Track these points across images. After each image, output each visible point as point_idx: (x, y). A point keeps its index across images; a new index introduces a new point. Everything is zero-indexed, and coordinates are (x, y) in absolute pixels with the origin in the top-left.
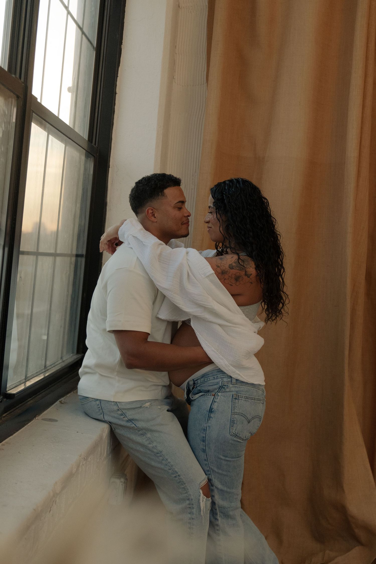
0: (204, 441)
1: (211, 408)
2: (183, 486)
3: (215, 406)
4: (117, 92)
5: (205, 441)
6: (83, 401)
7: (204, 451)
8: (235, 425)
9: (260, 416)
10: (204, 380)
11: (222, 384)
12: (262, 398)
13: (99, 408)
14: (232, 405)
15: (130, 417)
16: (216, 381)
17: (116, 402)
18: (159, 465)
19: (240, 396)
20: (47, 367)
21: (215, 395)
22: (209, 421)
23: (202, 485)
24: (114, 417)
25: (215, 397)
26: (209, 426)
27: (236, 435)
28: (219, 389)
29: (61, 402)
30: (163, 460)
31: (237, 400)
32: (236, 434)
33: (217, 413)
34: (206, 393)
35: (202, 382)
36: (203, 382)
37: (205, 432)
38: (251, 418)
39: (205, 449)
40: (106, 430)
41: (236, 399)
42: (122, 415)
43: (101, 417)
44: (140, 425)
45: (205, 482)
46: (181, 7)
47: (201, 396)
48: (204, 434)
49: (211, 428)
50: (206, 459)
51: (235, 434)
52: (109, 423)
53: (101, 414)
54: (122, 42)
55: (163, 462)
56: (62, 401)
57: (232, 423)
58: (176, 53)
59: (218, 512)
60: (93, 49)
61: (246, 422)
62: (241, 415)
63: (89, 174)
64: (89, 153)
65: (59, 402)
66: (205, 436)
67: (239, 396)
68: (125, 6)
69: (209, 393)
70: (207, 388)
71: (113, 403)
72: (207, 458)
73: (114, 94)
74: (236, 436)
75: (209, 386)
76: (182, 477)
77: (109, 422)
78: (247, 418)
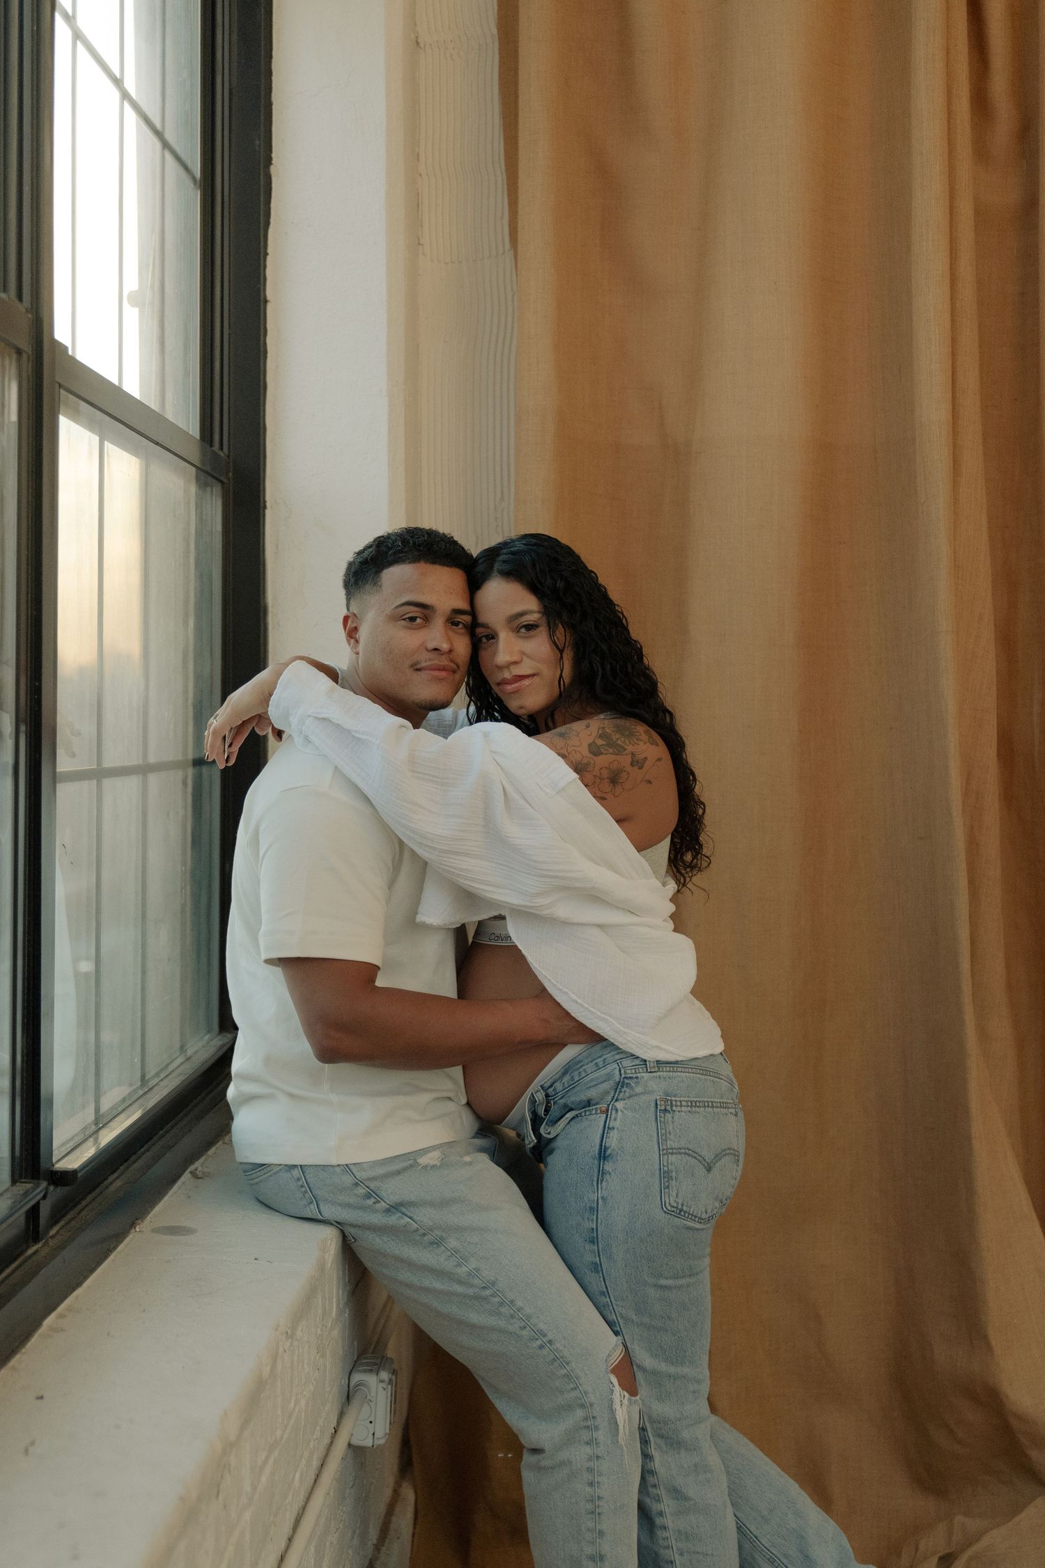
0: (593, 1241)
1: (603, 1148)
2: (563, 1372)
3: (613, 1141)
4: (269, 298)
5: (596, 1239)
6: (254, 1176)
7: (597, 1268)
8: (673, 1183)
9: (734, 1150)
10: (572, 1078)
11: (621, 1074)
12: (732, 1101)
13: (302, 1186)
14: (658, 1129)
15: (393, 1199)
16: (603, 1072)
17: (346, 1165)
18: (491, 1321)
19: (676, 1101)
20: (148, 1081)
21: (608, 1110)
22: (601, 1184)
23: (612, 1361)
24: (349, 1206)
25: (609, 1116)
26: (602, 1198)
27: (681, 1210)
28: (615, 1092)
29: (194, 1174)
30: (501, 1304)
31: (670, 1113)
32: (680, 1207)
33: (619, 1158)
34: (583, 1108)
35: (567, 1086)
36: (571, 1085)
37: (595, 1216)
38: (712, 1157)
39: (598, 1262)
40: (331, 1244)
41: (666, 1110)
42: (368, 1196)
43: (312, 1211)
44: (425, 1216)
45: (618, 1354)
46: (422, 45)
47: (572, 1119)
48: (593, 1220)
49: (610, 1203)
50: (605, 1290)
51: (677, 1208)
52: (335, 1224)
53: (311, 1203)
54: (270, 159)
55: (503, 1310)
56: (197, 1172)
57: (666, 1180)
58: (420, 175)
59: (650, 1435)
60: (192, 186)
61: (700, 1171)
62: (685, 1153)
63: (212, 531)
64: (207, 473)
65: (189, 1175)
66: (595, 1227)
67: (674, 1103)
68: (271, 57)
69: (591, 1108)
70: (583, 1097)
71: (338, 1170)
72: (606, 1288)
73: (262, 304)
74: (679, 1212)
75: (587, 1088)
76: (558, 1345)
77: (337, 1222)
78: (701, 1160)
